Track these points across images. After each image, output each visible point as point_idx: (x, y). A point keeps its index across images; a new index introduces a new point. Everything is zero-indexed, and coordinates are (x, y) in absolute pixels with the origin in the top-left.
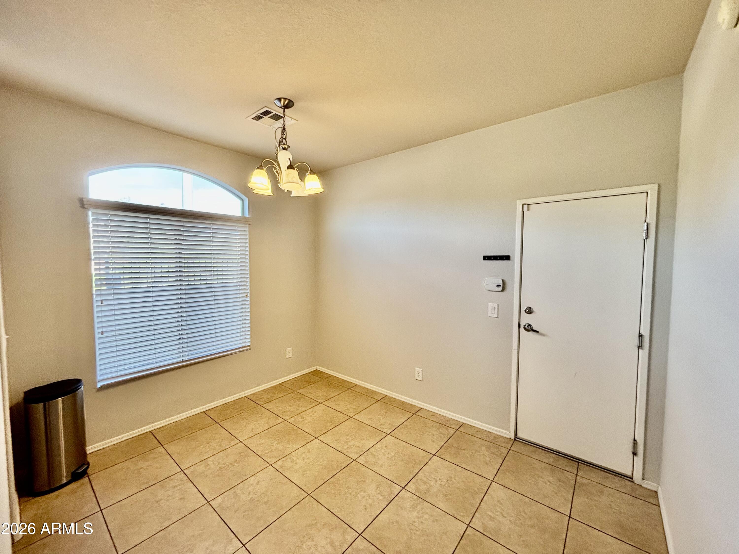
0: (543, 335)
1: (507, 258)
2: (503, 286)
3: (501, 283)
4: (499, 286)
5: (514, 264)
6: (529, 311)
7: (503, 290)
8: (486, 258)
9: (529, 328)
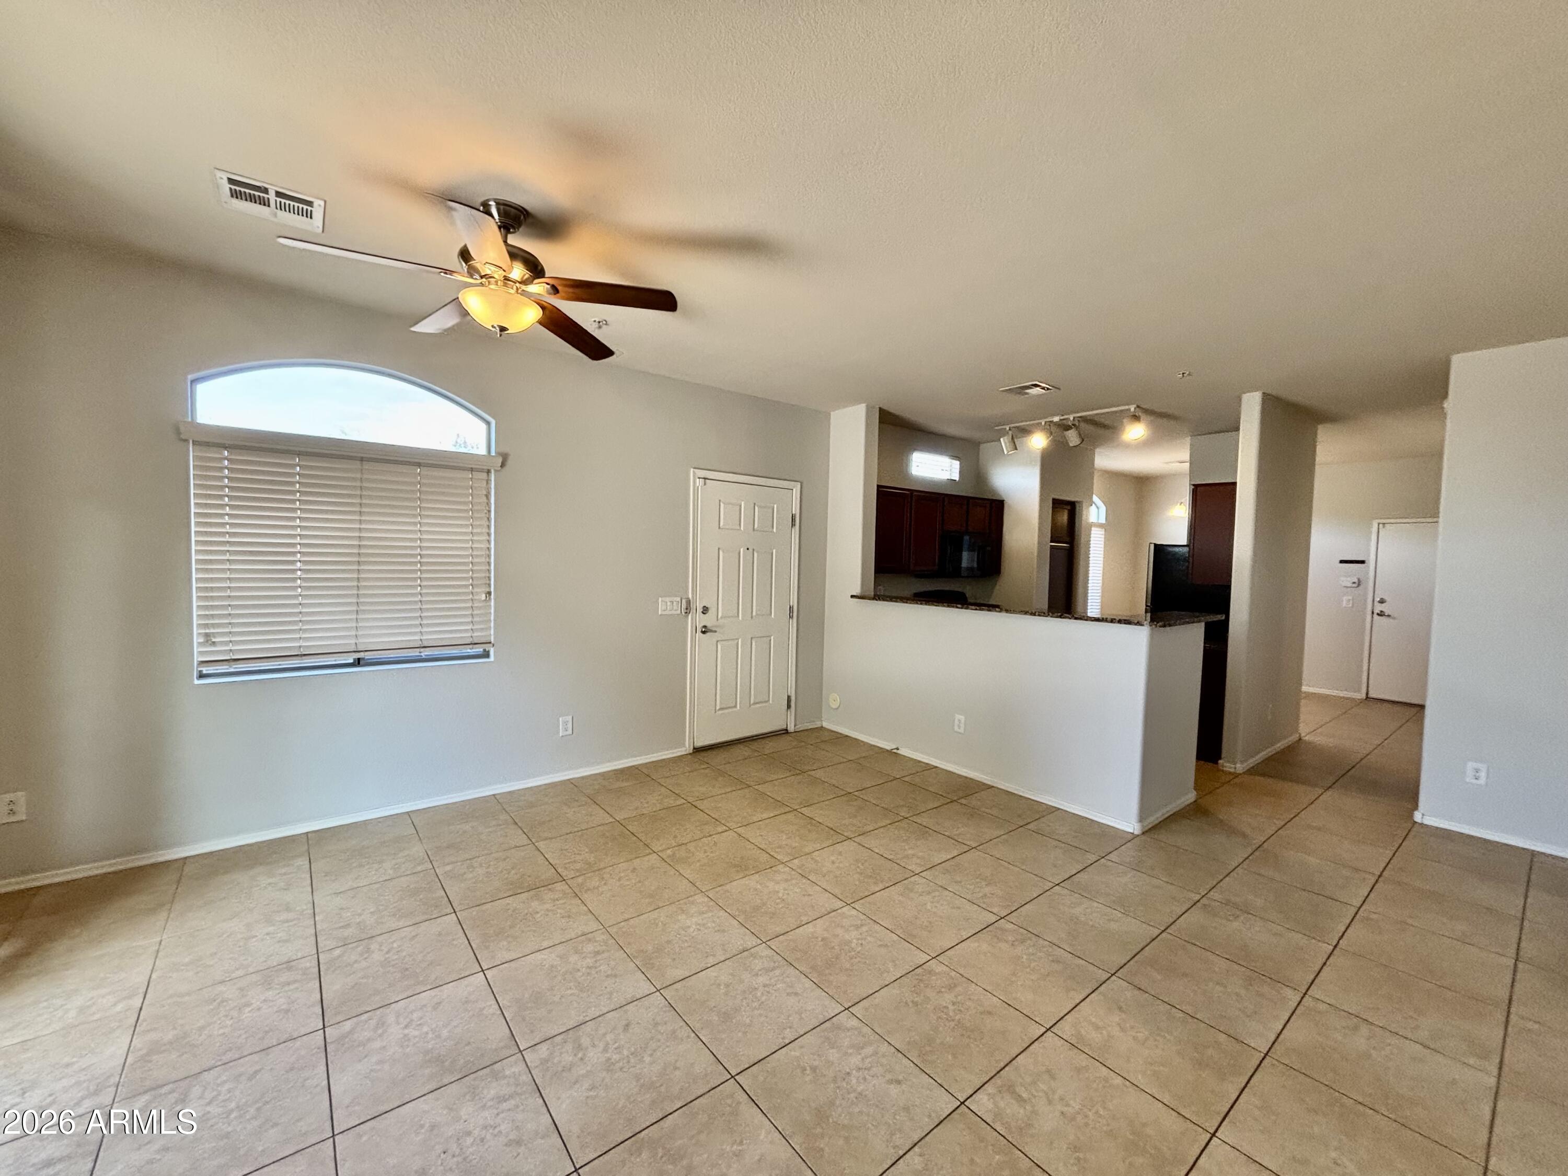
0: (1394, 618)
1: (1363, 562)
2: (1359, 583)
3: (1356, 580)
4: (1354, 583)
5: (1369, 567)
6: (1382, 601)
7: (1359, 585)
8: (1342, 562)
9: (1381, 614)
